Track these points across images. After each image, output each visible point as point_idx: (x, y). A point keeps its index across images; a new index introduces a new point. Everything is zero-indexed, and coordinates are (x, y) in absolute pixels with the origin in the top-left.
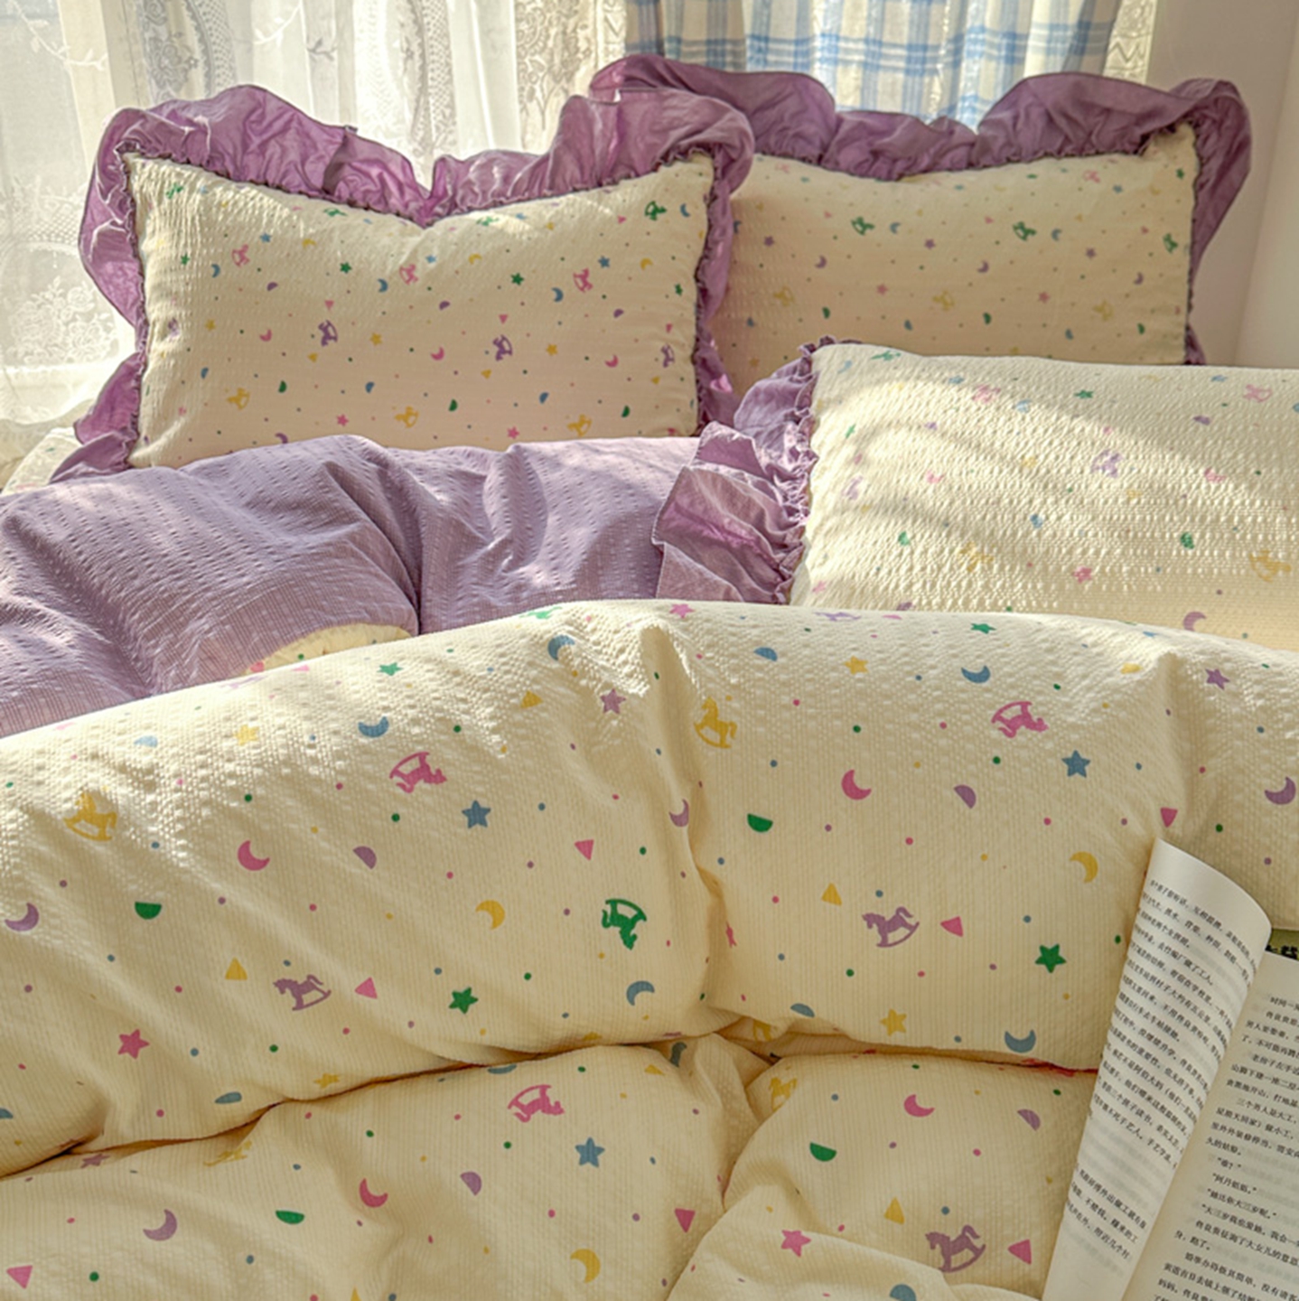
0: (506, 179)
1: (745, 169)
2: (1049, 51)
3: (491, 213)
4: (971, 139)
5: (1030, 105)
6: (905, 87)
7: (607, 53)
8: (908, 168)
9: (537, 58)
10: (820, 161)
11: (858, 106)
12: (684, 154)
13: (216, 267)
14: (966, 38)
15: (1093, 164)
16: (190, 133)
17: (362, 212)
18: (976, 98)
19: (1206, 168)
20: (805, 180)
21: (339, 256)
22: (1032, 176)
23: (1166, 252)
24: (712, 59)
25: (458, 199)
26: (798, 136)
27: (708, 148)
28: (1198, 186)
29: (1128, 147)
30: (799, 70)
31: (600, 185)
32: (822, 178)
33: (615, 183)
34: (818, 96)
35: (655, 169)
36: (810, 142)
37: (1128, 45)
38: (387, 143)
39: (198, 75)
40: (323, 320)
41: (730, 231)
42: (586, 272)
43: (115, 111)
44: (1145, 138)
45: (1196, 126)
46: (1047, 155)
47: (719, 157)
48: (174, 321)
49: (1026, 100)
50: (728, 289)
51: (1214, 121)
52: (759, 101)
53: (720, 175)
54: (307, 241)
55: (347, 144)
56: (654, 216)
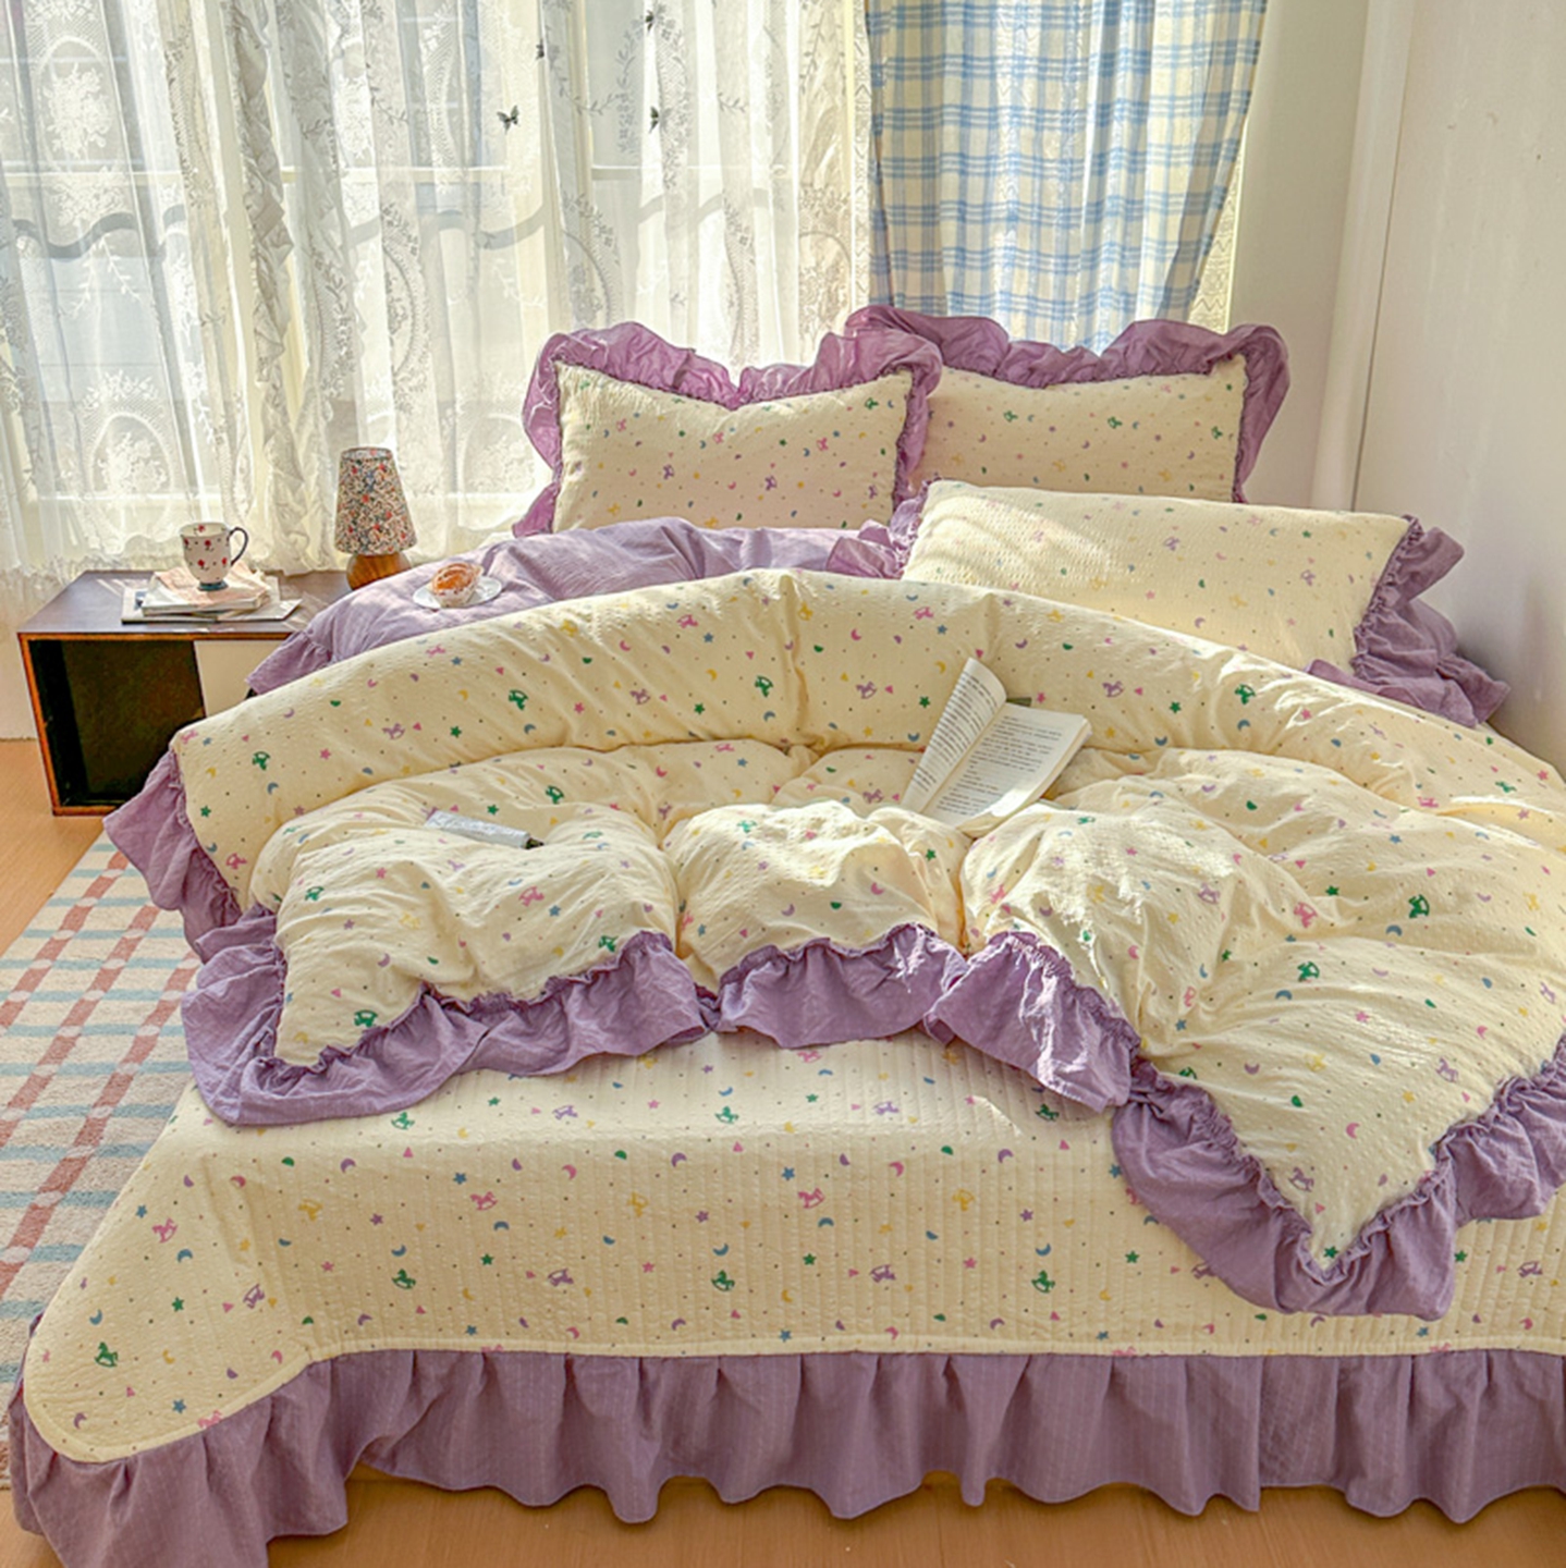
0: (785, 382)
1: (936, 379)
2: (1154, 304)
3: (773, 403)
4: (1096, 362)
5: (1136, 341)
6: (1052, 329)
7: (858, 303)
8: (1052, 380)
9: (811, 306)
10: (994, 374)
12: (895, 370)
13: (607, 433)
14: (1099, 295)
16: (596, 350)
17: (695, 400)
18: (1107, 333)
19: (1254, 384)
20: (978, 386)
21: (679, 426)
23: (1213, 438)
24: (925, 308)
25: (753, 394)
26: (982, 358)
27: (909, 366)
28: (1248, 395)
29: (1199, 368)
30: (983, 315)
31: (841, 387)
32: (989, 384)
33: (850, 386)
34: (996, 332)
35: (875, 379)
36: (988, 362)
37: (1211, 301)
38: (713, 357)
39: (600, 315)
40: (666, 463)
41: (925, 417)
42: (825, 440)
43: (550, 335)
44: (1210, 363)
45: (1247, 356)
46: (1144, 373)
47: (918, 372)
48: (580, 463)
49: (1134, 336)
50: (923, 454)
51: (1260, 352)
52: (955, 335)
53: (918, 383)
54: (660, 418)
55: (688, 359)
56: (870, 407)
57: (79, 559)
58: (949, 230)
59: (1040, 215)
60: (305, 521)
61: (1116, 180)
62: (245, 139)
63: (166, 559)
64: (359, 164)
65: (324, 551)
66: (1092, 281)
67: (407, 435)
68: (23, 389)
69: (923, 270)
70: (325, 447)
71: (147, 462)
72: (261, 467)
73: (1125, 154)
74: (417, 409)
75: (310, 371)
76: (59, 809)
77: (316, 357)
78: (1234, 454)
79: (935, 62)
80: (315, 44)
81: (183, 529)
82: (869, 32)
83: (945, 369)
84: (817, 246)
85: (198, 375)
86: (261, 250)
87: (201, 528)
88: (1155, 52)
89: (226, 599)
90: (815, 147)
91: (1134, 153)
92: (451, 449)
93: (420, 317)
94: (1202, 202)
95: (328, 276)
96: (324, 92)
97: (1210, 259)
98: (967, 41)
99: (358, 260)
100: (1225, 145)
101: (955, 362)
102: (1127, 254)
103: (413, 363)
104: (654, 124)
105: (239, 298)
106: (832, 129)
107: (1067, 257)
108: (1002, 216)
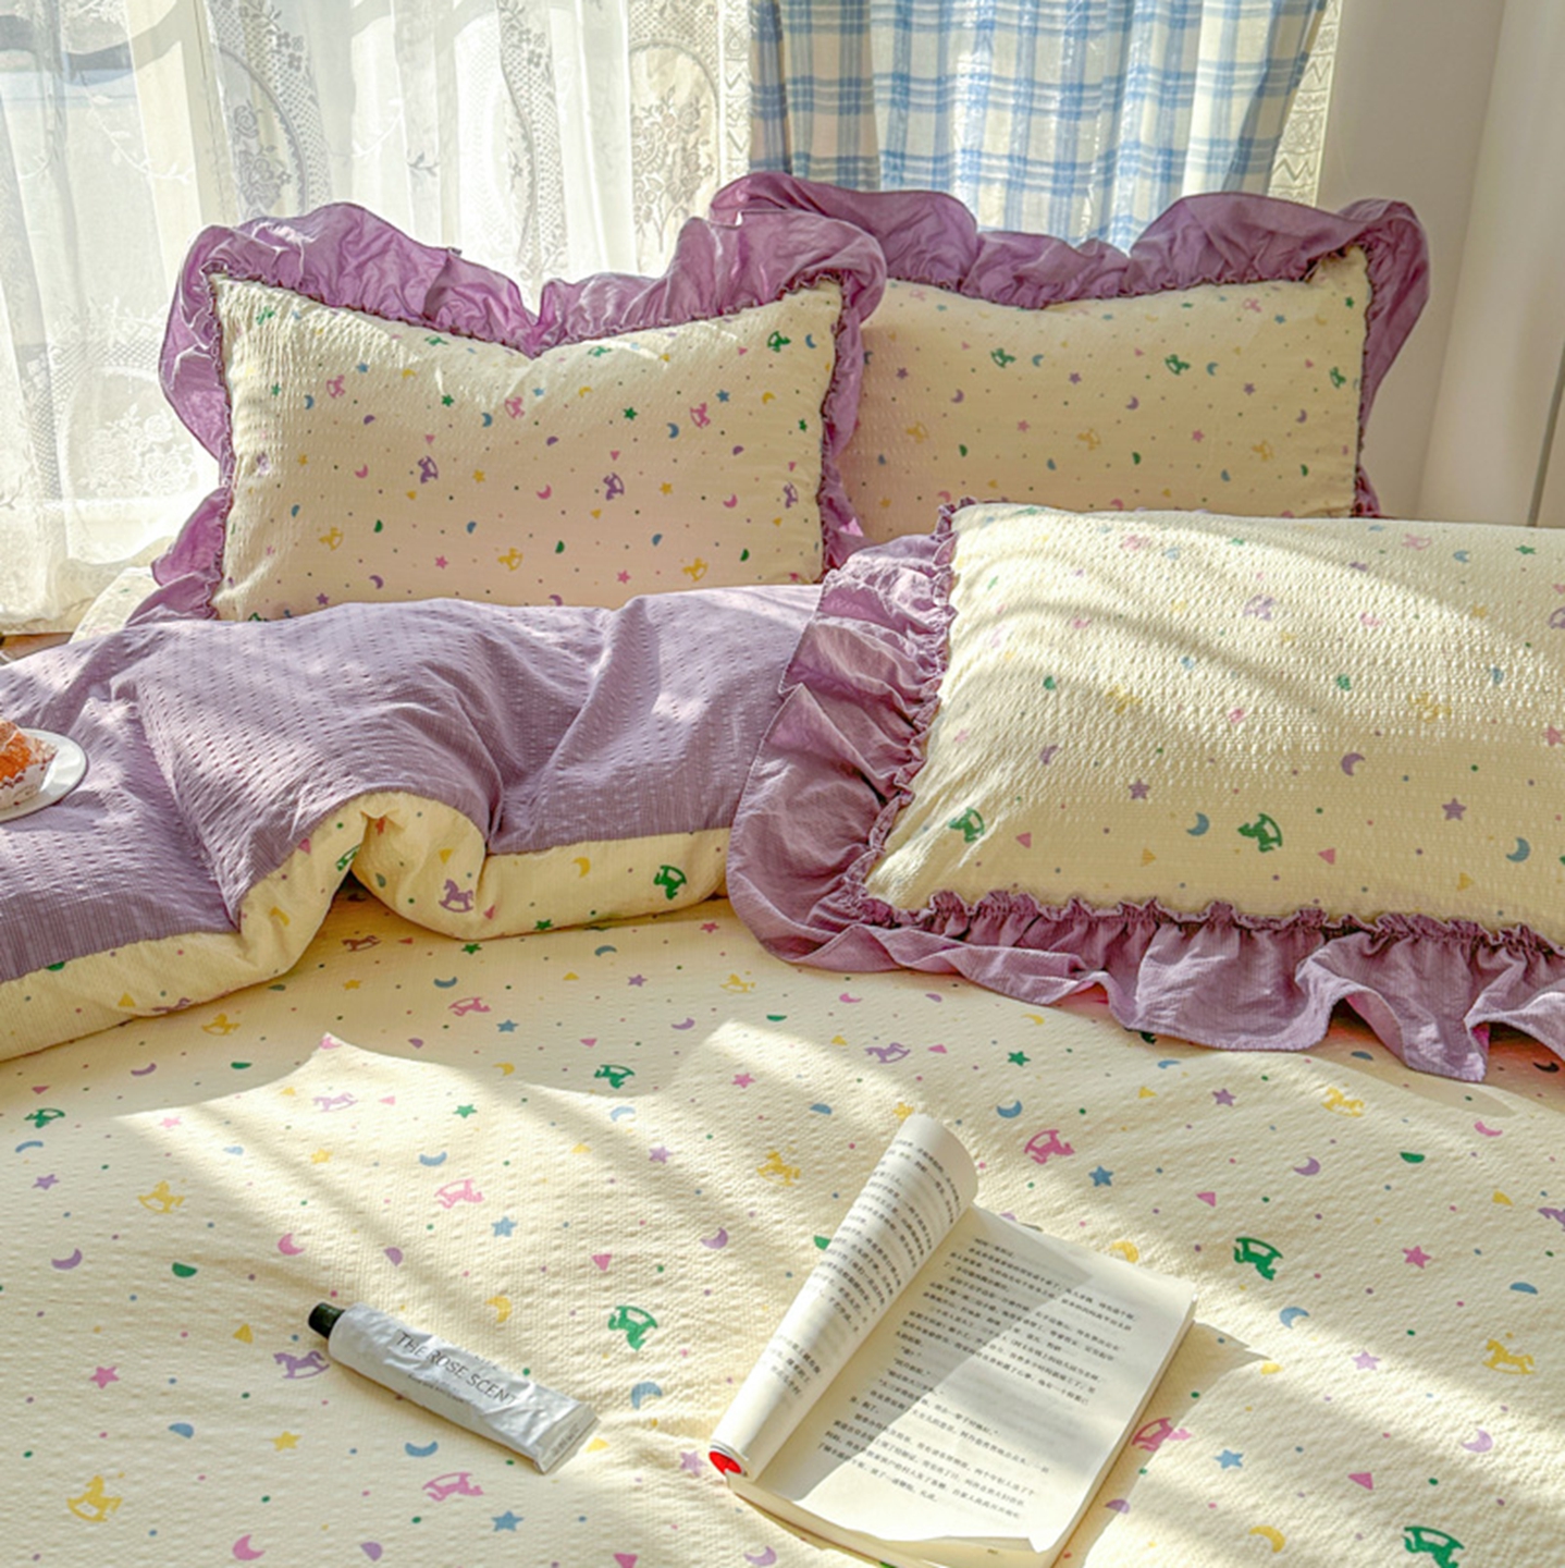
0: (620, 306)
1: (877, 295)
2: (1209, 169)
3: (605, 342)
4: (1123, 265)
5: (1188, 227)
6: (1052, 209)
7: (731, 170)
8: (1054, 296)
9: (654, 175)
10: (959, 287)
11: (1001, 227)
12: (811, 281)
13: (310, 399)
14: (1119, 153)
15: (1254, 291)
16: (282, 253)
17: (465, 340)
18: (1130, 218)
19: (1378, 297)
20: (941, 308)
21: (441, 388)
22: (1187, 305)
23: (1332, 386)
24: (843, 177)
25: (568, 327)
26: (937, 259)
27: (836, 275)
28: (1371, 315)
29: (1294, 272)
30: (938, 189)
31: (720, 313)
32: (956, 304)
33: (736, 311)
34: (957, 217)
35: (779, 298)
36: (949, 266)
37: (1296, 163)
38: (492, 265)
39: (290, 192)
40: (422, 455)
41: (860, 361)
42: (704, 407)
44: (1312, 263)
45: (1368, 250)
46: (1205, 281)
47: (849, 285)
48: (264, 455)
49: (1183, 221)
50: (857, 424)
51: (1388, 245)
52: (894, 222)
53: (849, 303)
54: (407, 372)
55: (447, 267)
56: (776, 347)
58: (882, 42)
59: (1036, 17)
66: (1113, 130)
69: (842, 111)
83: (889, 282)
84: (661, 69)
97: (1299, 94)
101: (903, 269)
102: (1170, 84)
107: (1081, 87)
108: (970, 20)
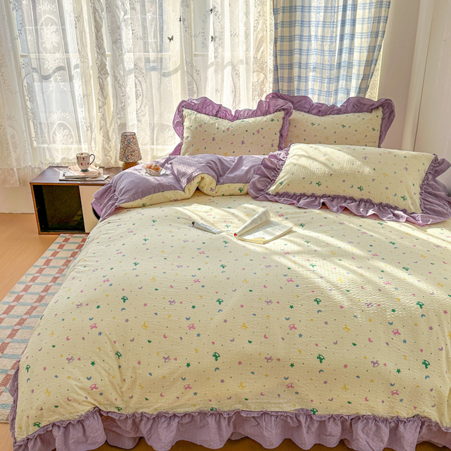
0: (247, 114)
1: (291, 113)
2: (355, 92)
3: (244, 120)
4: (338, 109)
5: (350, 103)
6: (326, 99)
7: (269, 92)
8: (325, 114)
9: (256, 93)
10: (308, 112)
11: (317, 102)
12: (279, 111)
13: (196, 128)
14: (339, 90)
15: (360, 114)
16: (194, 105)
17: (222, 119)
18: (342, 101)
19: (385, 115)
20: (303, 116)
21: (217, 126)
22: (347, 116)
23: (372, 131)
24: (288, 93)
25: (239, 117)
26: (305, 107)
27: (284, 110)
28: (383, 119)
29: (369, 111)
30: (305, 95)
31: (264, 115)
32: (307, 115)
33: (266, 115)
34: (309, 100)
35: (274, 113)
36: (307, 109)
38: (227, 107)
39: (195, 95)
40: (213, 137)
41: (288, 124)
42: (259, 130)
43: (181, 100)
45: (383, 107)
46: (352, 112)
47: (286, 111)
48: (188, 136)
49: (350, 101)
50: (287, 135)
51: (387, 106)
52: (297, 101)
53: (286, 114)
54: (212, 124)
55: (220, 107)
56: (272, 121)
57: (48, 163)
58: (296, 71)
59: (323, 67)
60: (111, 153)
61: (345, 56)
62: (96, 44)
63: (72, 163)
64: (129, 52)
65: (116, 161)
66: (337, 86)
67: (140, 129)
68: (33, 114)
69: (288, 82)
70: (117, 132)
71: (67, 136)
72: (99, 137)
73: (348, 49)
74: (143, 122)
75: (114, 110)
76: (40, 233)
77: (115, 106)
78: (379, 136)
79: (293, 23)
80: (117, 17)
81: (77, 154)
82: (274, 14)
83: (294, 111)
84: (258, 75)
85: (82, 111)
86: (100, 76)
87: (82, 154)
88: (357, 20)
89: (89, 174)
90: (258, 47)
91: (350, 49)
92: (153, 132)
93: (145, 95)
94: (370, 63)
95: (119, 83)
96: (119, 31)
97: (372, 80)
98: (302, 17)
99: (128, 79)
100: (377, 47)
101: (297, 109)
102: (348, 78)
103: (143, 108)
104: (212, 40)
105: (94, 89)
106: (263, 42)
107: (330, 79)
108: (312, 67)
